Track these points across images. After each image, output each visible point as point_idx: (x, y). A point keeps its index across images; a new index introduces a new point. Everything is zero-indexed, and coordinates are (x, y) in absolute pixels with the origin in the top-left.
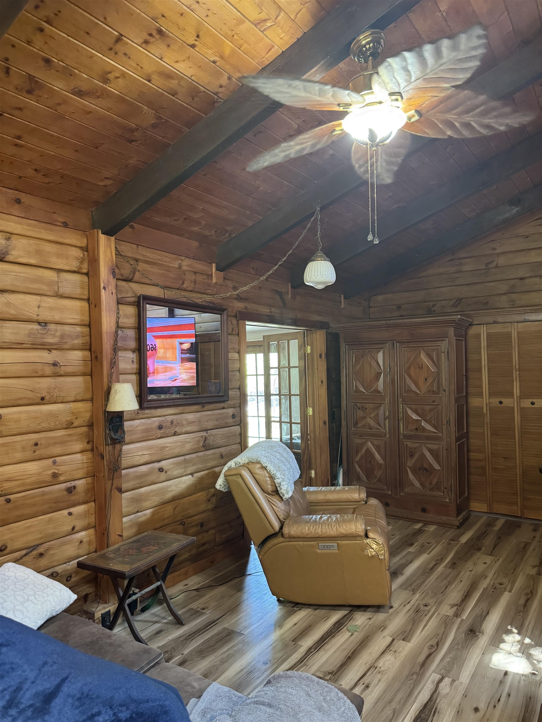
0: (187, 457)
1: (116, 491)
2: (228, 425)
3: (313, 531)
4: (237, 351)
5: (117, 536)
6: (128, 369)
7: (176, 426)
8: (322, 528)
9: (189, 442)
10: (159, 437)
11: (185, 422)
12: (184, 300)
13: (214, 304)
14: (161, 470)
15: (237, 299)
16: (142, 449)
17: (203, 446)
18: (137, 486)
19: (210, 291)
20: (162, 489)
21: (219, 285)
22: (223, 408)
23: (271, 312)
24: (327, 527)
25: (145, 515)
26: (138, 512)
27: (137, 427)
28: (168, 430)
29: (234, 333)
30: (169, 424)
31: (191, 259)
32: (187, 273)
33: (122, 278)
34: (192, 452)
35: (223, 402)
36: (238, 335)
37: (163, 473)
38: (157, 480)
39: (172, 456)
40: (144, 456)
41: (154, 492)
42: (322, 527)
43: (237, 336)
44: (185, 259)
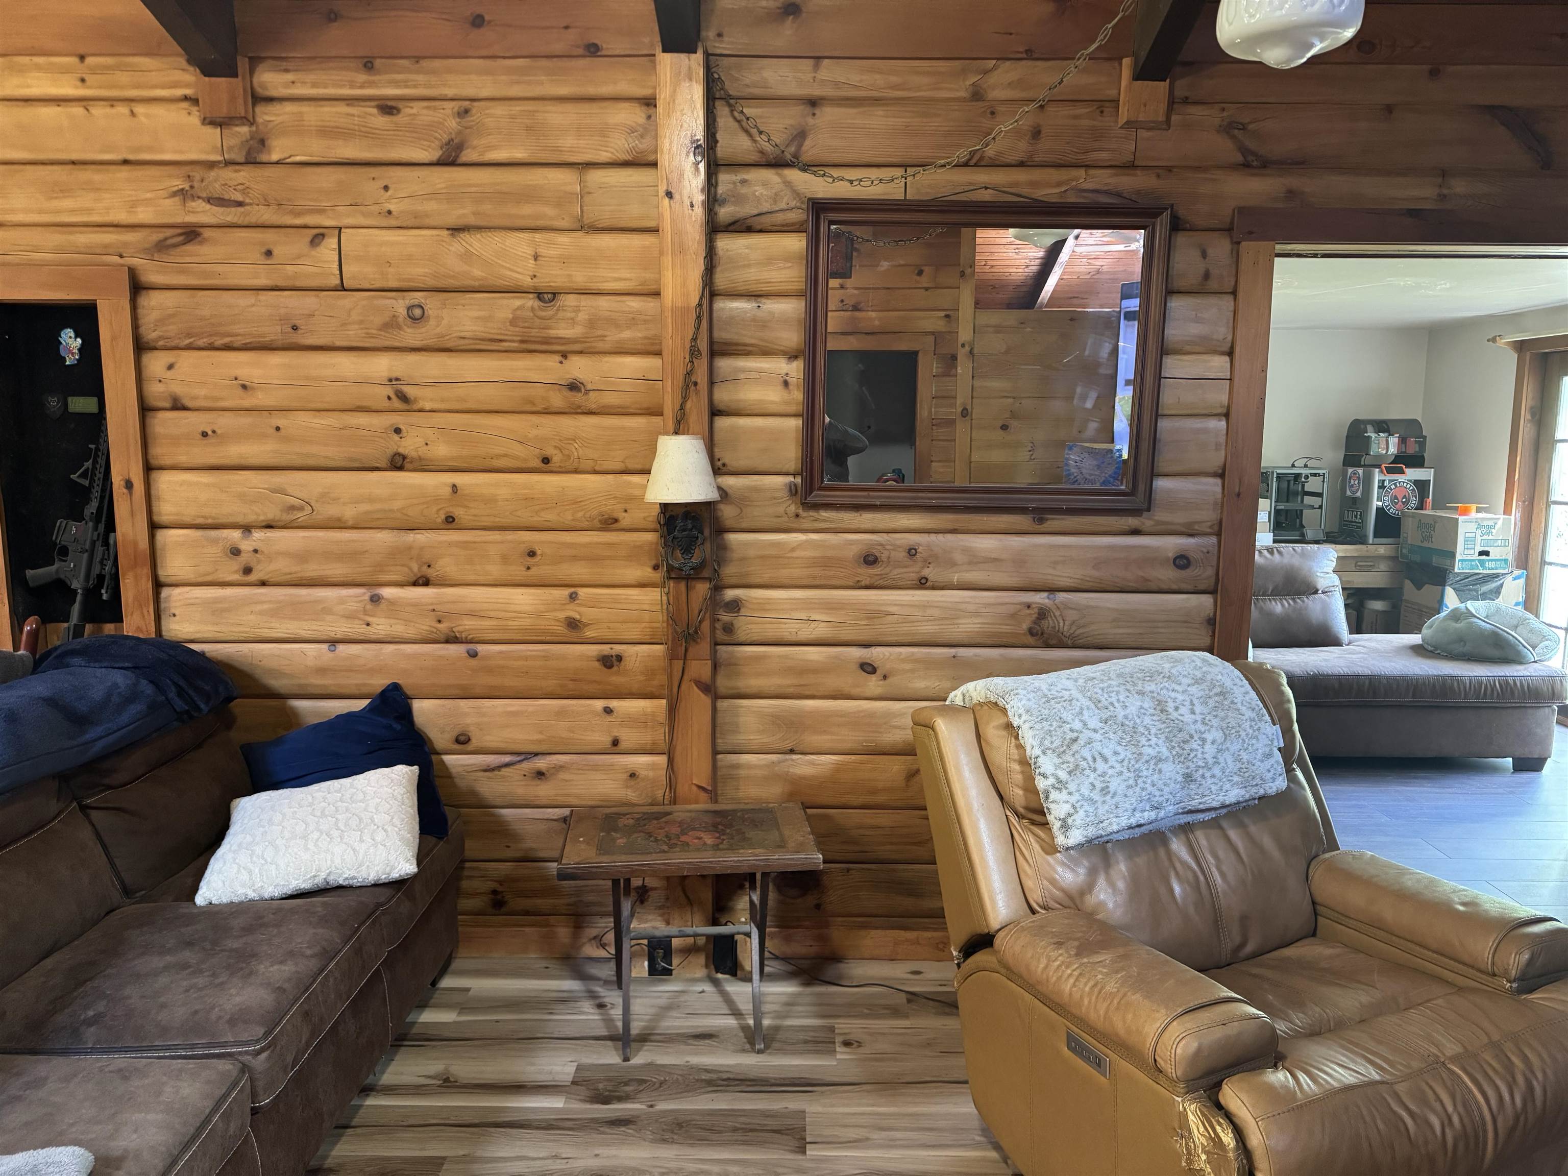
0: (962, 652)
1: (695, 688)
2: (1154, 588)
3: (1054, 978)
4: (1226, 348)
5: (694, 788)
6: (772, 402)
7: (927, 563)
8: (1074, 985)
9: (976, 614)
10: (863, 584)
11: (958, 557)
12: (986, 196)
13: (1119, 195)
14: (868, 668)
15: (1246, 165)
16: (808, 605)
17: (1031, 632)
18: (791, 690)
19: (1104, 155)
20: (872, 715)
21: (1150, 129)
22: (1136, 532)
23: (1442, 197)
24: (1087, 989)
25: (812, 763)
26: (792, 751)
27: (793, 549)
28: (896, 572)
29: (1213, 285)
30: (901, 555)
31: (1024, 62)
32: (1001, 109)
33: (763, 161)
34: (989, 642)
35: (1136, 512)
36: (1234, 293)
37: (873, 677)
38: (855, 691)
39: (908, 639)
40: (813, 625)
41: (841, 716)
42: (1077, 980)
43: (1231, 298)
44: (995, 68)
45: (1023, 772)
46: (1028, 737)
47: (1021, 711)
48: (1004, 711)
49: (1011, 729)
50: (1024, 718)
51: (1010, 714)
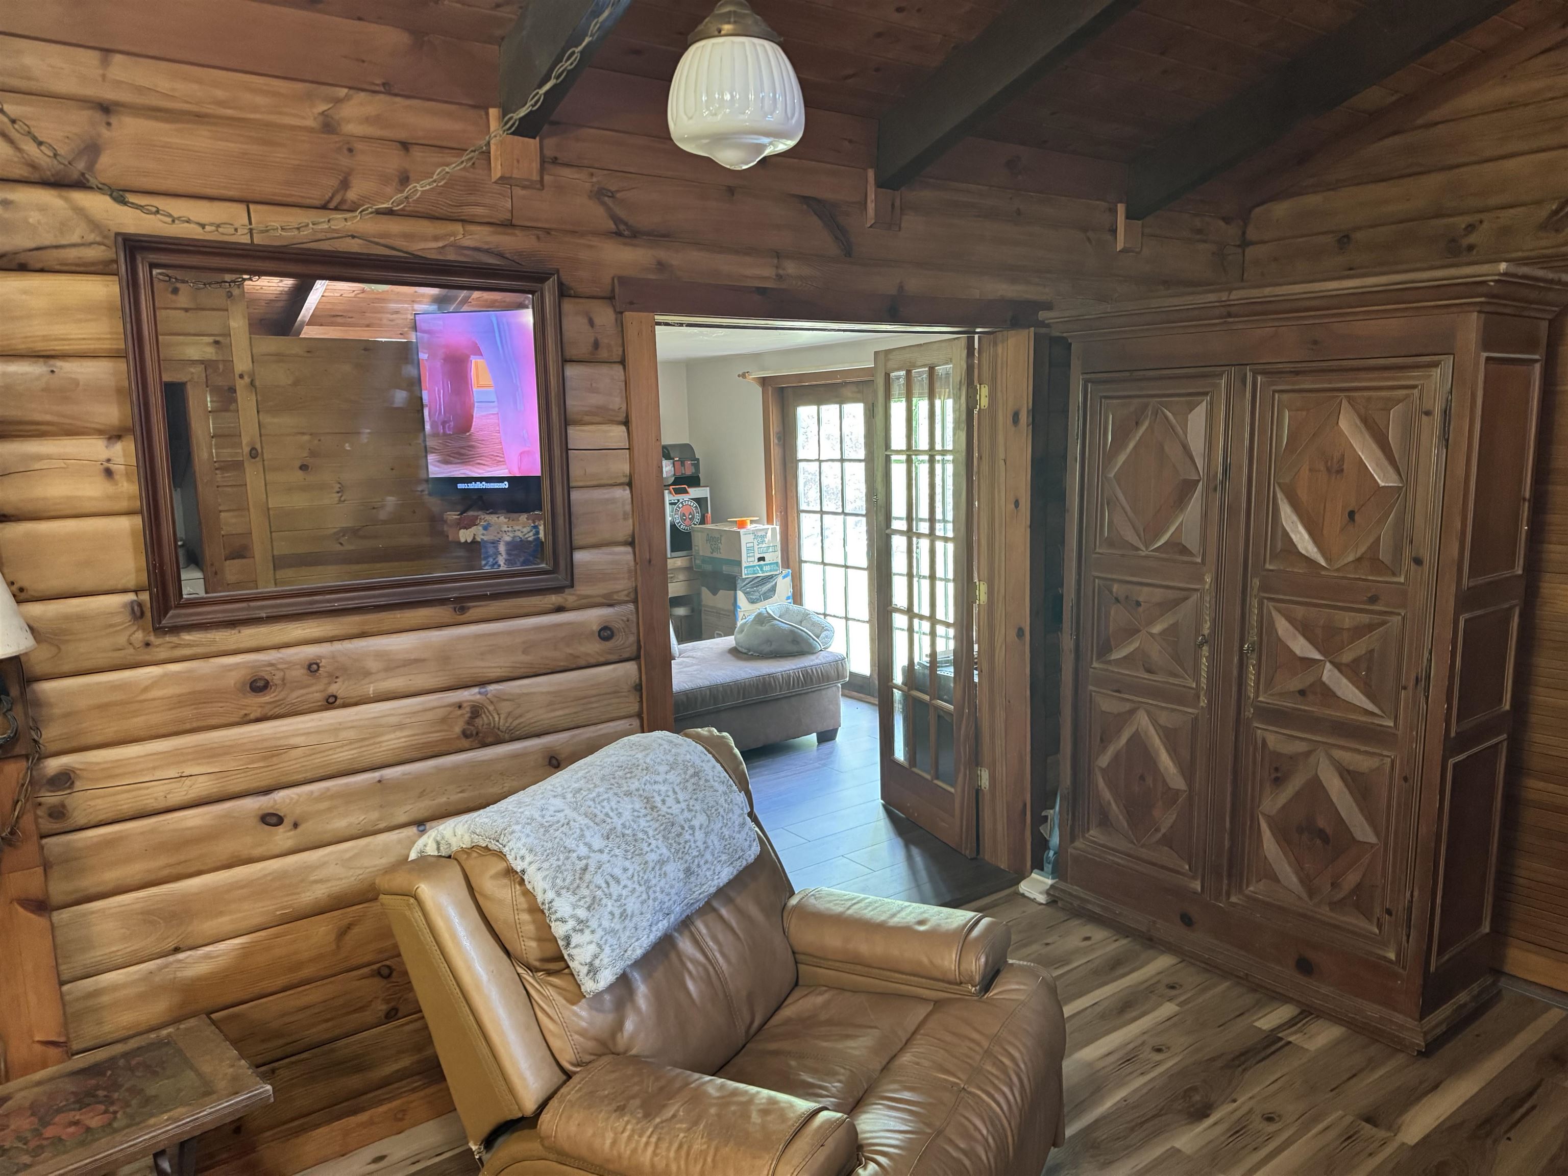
0: (389, 773)
1: (21, 910)
2: (583, 663)
3: (628, 1152)
4: (622, 417)
5: (38, 1048)
6: (90, 499)
7: (333, 677)
8: (655, 1154)
9: (400, 726)
10: (252, 716)
11: (372, 665)
12: (354, 246)
13: (500, 255)
14: (272, 819)
15: (619, 234)
16: (176, 757)
17: (465, 734)
18: (166, 872)
19: (479, 211)
20: (283, 875)
21: (524, 187)
22: (560, 609)
23: (780, 277)
24: (672, 1154)
25: (208, 957)
26: (177, 950)
27: (146, 689)
28: (295, 694)
29: (603, 354)
30: (298, 673)
31: (382, 96)
32: (358, 146)
33: (35, 176)
34: (418, 755)
35: (558, 590)
36: (623, 362)
37: (281, 829)
38: (257, 852)
39: (321, 772)
40: (188, 782)
41: (242, 887)
42: (657, 1146)
43: (620, 368)
44: (347, 98)
45: (534, 922)
46: (538, 881)
47: (523, 852)
48: (501, 856)
49: (514, 876)
50: (528, 859)
51: (510, 858)
